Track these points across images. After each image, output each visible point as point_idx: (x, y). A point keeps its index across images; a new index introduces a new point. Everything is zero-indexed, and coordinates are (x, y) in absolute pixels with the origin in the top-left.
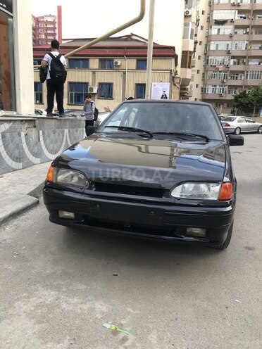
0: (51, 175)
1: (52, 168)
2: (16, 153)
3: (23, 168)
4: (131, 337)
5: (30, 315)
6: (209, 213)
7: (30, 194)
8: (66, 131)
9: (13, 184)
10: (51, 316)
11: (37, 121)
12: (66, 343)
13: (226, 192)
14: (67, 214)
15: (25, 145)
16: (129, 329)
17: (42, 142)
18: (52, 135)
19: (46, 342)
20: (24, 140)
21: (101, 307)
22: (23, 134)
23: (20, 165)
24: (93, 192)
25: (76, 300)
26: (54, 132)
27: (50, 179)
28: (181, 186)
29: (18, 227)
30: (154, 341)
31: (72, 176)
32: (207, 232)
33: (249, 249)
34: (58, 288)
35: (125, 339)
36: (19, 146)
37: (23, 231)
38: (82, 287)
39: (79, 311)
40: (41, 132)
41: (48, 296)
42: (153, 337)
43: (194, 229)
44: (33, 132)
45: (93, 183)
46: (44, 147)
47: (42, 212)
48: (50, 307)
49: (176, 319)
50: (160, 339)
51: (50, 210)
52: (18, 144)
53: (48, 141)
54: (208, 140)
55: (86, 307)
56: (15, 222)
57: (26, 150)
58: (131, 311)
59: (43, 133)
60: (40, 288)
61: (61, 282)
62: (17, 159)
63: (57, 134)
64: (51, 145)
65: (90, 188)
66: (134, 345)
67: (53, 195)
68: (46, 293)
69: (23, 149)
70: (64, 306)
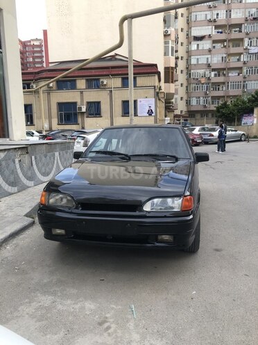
0: (43, 198)
1: (44, 193)
2: (12, 179)
3: (19, 192)
4: (113, 326)
5: (32, 316)
6: (179, 222)
7: (27, 215)
8: (57, 154)
9: (10, 208)
10: (49, 315)
11: (29, 148)
12: (62, 334)
13: (187, 203)
14: (59, 231)
15: (19, 171)
16: (112, 320)
17: (35, 167)
18: (44, 159)
19: (46, 335)
20: (18, 166)
21: (90, 305)
22: (17, 161)
23: (15, 189)
24: (79, 211)
25: (69, 302)
26: (46, 156)
27: (43, 203)
28: (151, 201)
29: (17, 245)
30: (132, 328)
31: (62, 199)
32: (174, 238)
33: (217, 250)
34: (54, 294)
35: (108, 328)
36: (14, 172)
37: (21, 248)
38: (74, 291)
39: (72, 310)
40: (33, 157)
41: (46, 300)
42: (131, 325)
43: (164, 236)
44: (26, 158)
45: (79, 203)
46: (36, 171)
47: (38, 230)
48: (48, 309)
49: (151, 310)
50: (136, 326)
51: (44, 228)
52: (13, 171)
53: (40, 165)
54: (177, 159)
55: (77, 307)
56: (15, 241)
57: (21, 175)
58: (114, 306)
59: (36, 158)
60: (39, 295)
61: (57, 289)
62: (12, 184)
63: (48, 157)
64: (43, 169)
65: (77, 208)
66: (115, 331)
67: (46, 216)
68: (43, 298)
69: (17, 174)
70: (60, 307)
